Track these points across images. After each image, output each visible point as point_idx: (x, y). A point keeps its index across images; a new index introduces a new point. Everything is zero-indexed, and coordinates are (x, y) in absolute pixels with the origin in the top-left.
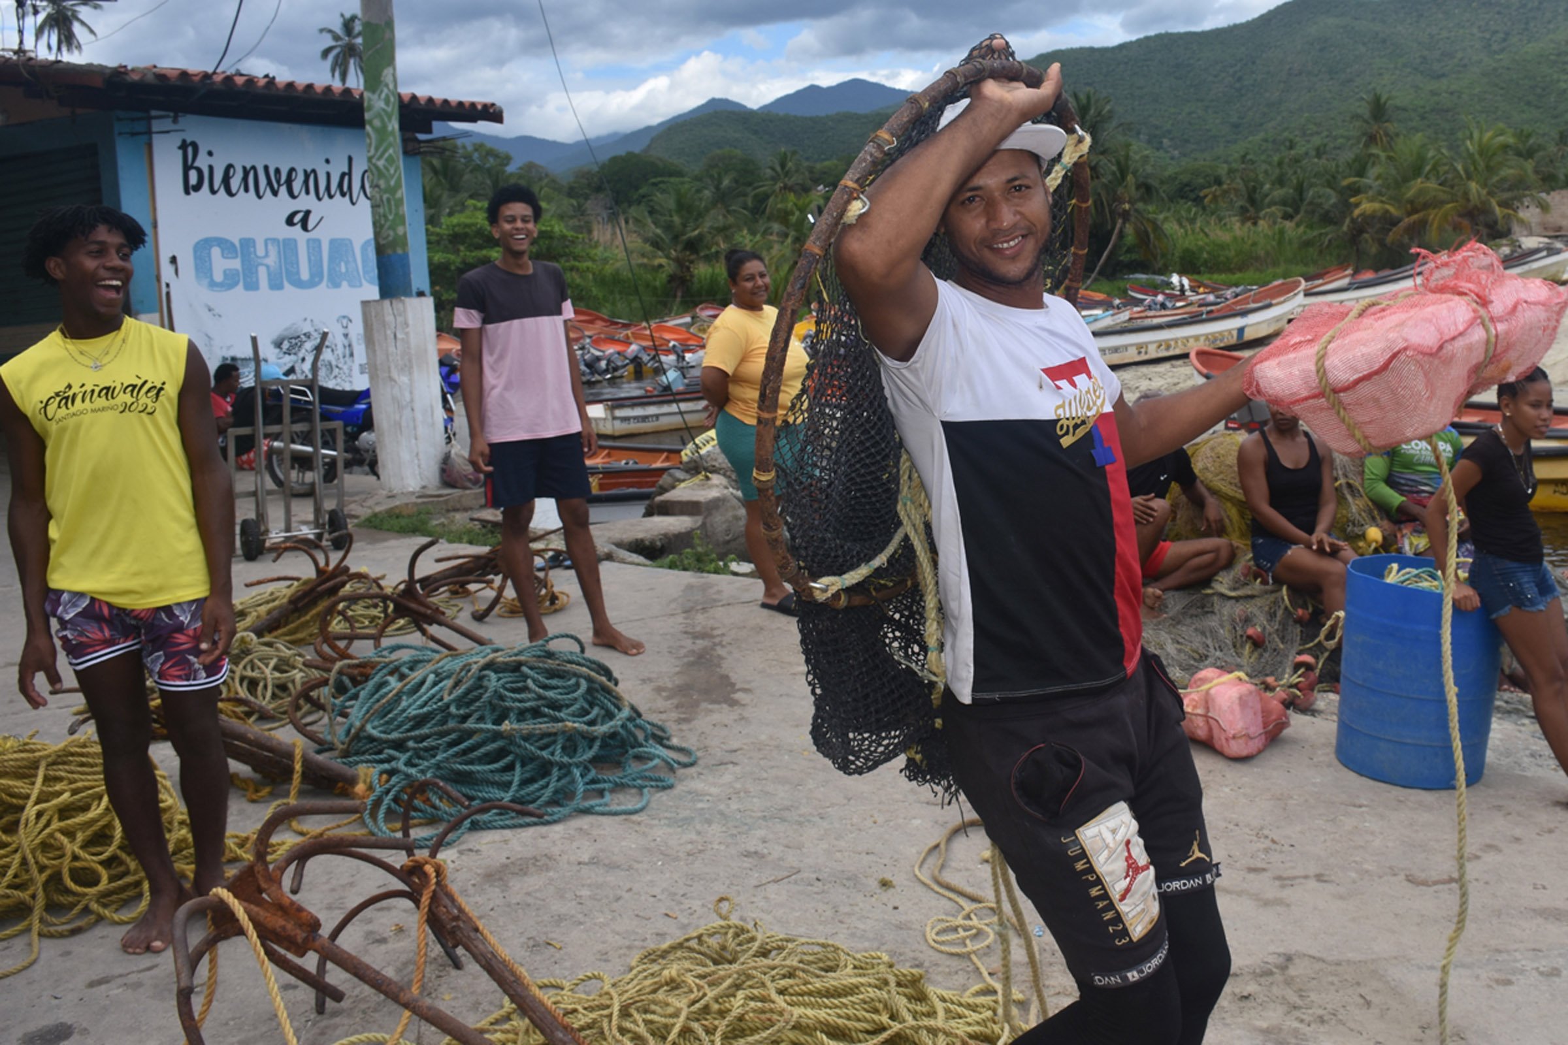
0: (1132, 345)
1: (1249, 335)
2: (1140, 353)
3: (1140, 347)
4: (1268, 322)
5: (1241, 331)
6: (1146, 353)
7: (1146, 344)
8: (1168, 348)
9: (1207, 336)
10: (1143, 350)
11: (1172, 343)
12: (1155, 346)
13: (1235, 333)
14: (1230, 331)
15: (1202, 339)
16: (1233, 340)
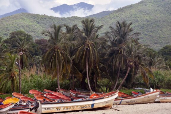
0: (55, 107)
1: (95, 106)
2: (57, 110)
3: (58, 108)
4: (103, 103)
5: (93, 105)
6: (60, 110)
7: (60, 107)
8: (67, 109)
9: (81, 106)
10: (59, 109)
11: (69, 107)
12: (63, 108)
13: (91, 106)
14: (89, 105)
15: (79, 107)
16: (90, 108)
